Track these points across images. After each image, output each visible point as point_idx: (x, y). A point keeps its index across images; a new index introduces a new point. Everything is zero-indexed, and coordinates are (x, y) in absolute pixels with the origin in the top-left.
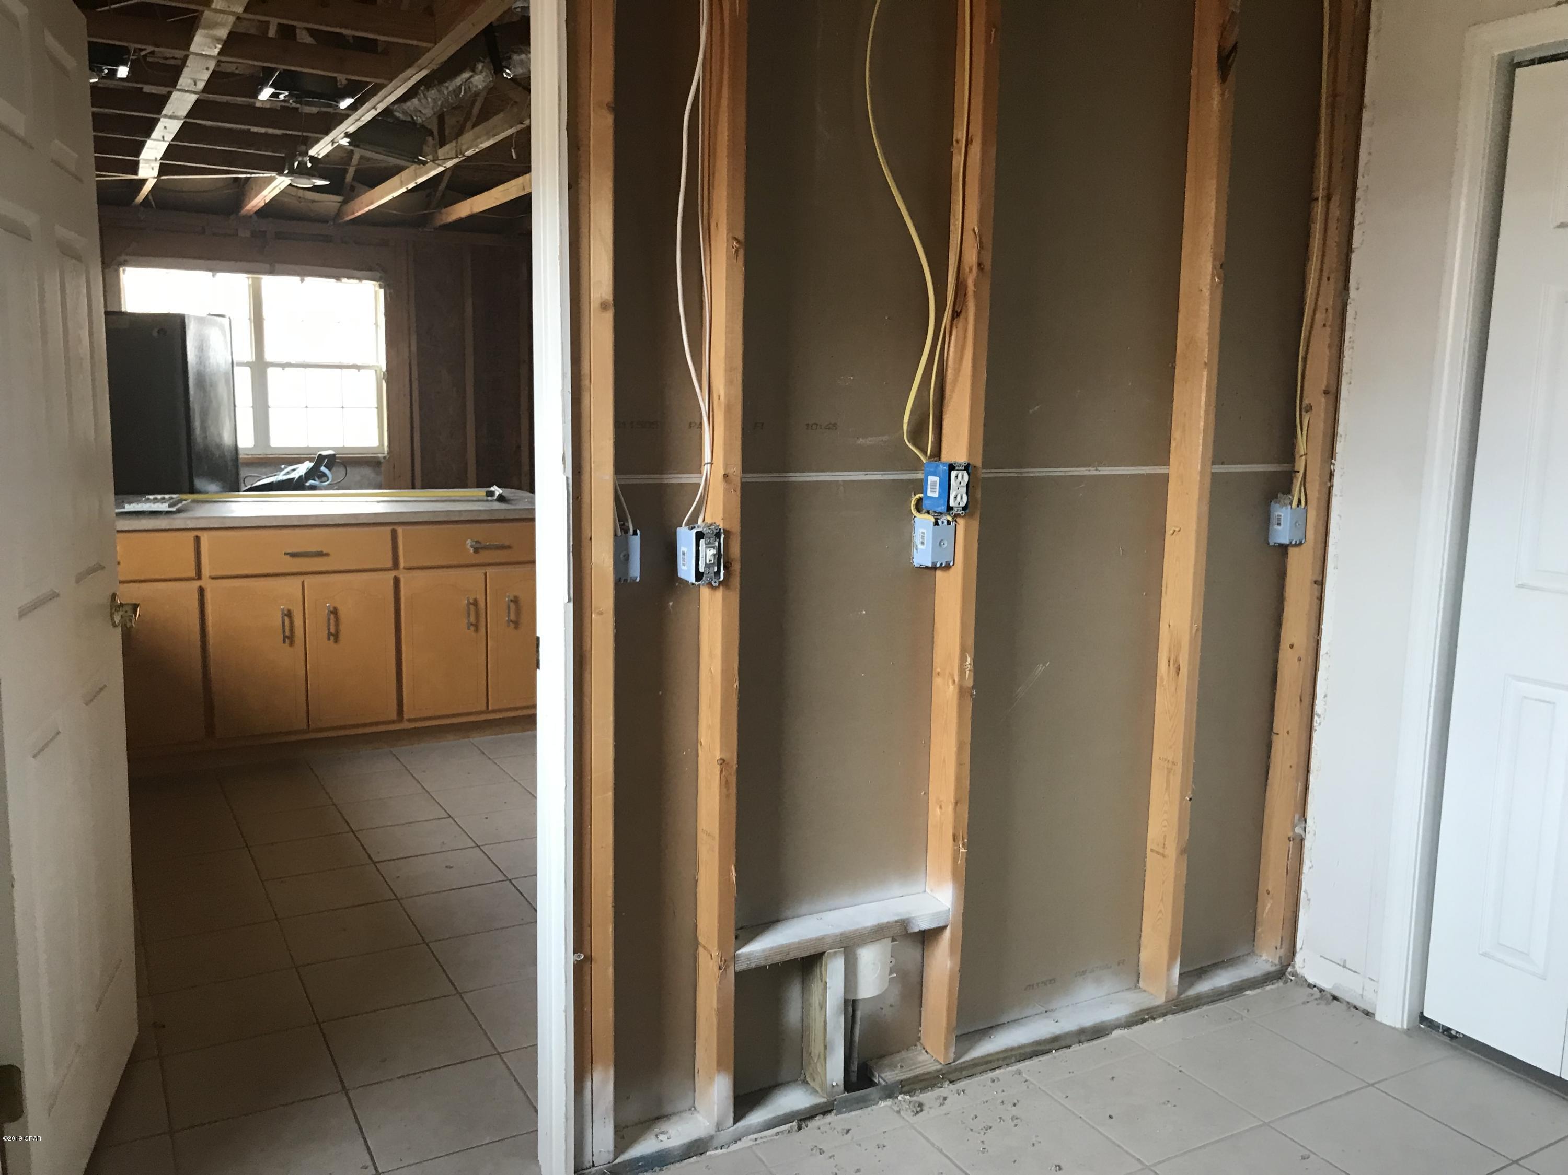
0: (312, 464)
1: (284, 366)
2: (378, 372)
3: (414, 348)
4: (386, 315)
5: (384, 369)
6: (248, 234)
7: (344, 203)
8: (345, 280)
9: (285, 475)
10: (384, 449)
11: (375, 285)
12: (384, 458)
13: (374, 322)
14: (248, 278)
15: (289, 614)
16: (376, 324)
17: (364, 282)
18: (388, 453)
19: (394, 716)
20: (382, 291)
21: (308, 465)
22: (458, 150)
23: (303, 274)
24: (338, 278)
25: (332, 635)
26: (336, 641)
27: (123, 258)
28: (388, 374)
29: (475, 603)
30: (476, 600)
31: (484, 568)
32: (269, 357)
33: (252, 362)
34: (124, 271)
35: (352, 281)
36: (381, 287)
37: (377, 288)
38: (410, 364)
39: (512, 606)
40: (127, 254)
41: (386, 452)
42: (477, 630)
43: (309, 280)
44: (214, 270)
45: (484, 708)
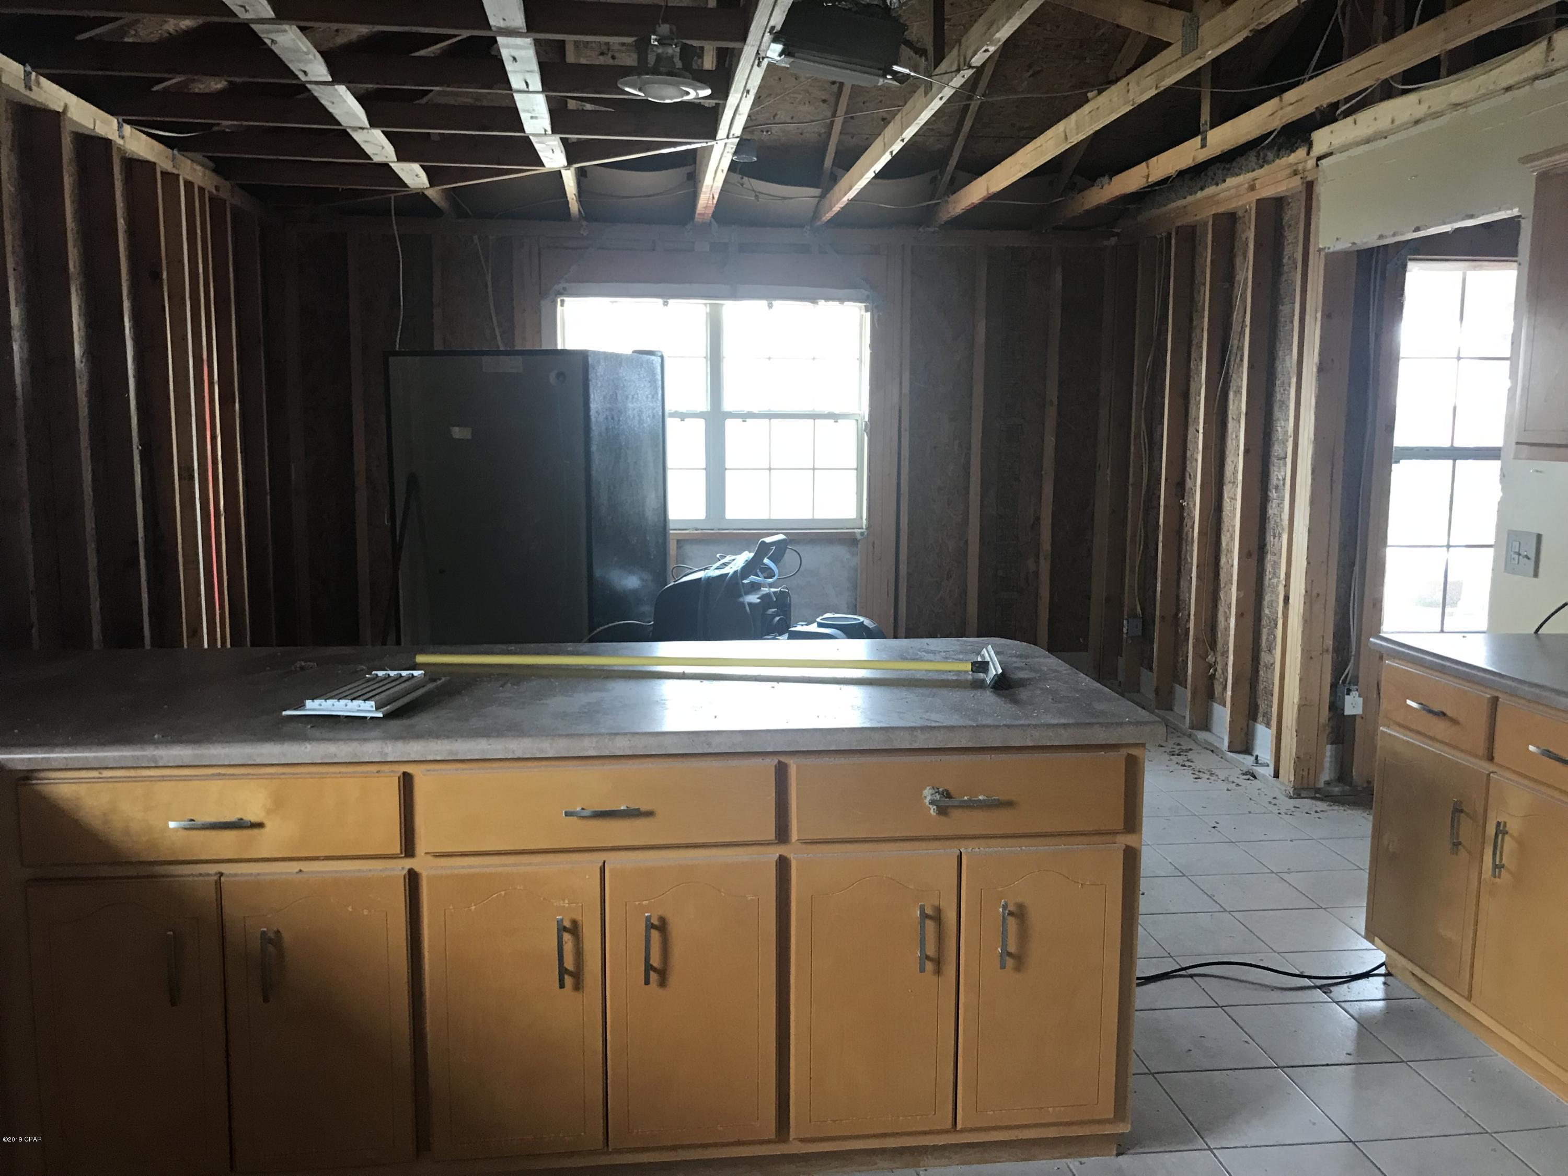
0: (752, 555)
1: (745, 416)
2: (860, 422)
3: (906, 390)
4: (872, 346)
5: (867, 419)
6: (707, 248)
7: (823, 196)
8: (822, 303)
9: (717, 568)
10: (862, 523)
11: (860, 309)
12: (862, 534)
13: (858, 356)
14: (705, 304)
15: (575, 929)
16: (860, 360)
17: (846, 303)
18: (866, 529)
19: (770, 1129)
20: (868, 315)
21: (747, 556)
22: (962, 60)
23: (770, 297)
24: (813, 300)
25: (655, 970)
26: (663, 983)
27: (564, 284)
28: (871, 424)
29: (937, 917)
30: (938, 910)
31: (956, 843)
32: (728, 405)
33: (707, 412)
34: (562, 302)
35: (831, 303)
36: (867, 311)
37: (863, 312)
38: (900, 411)
39: (1012, 922)
40: (568, 281)
41: (864, 527)
42: (938, 972)
43: (781, 305)
44: (666, 296)
45: (948, 1124)
